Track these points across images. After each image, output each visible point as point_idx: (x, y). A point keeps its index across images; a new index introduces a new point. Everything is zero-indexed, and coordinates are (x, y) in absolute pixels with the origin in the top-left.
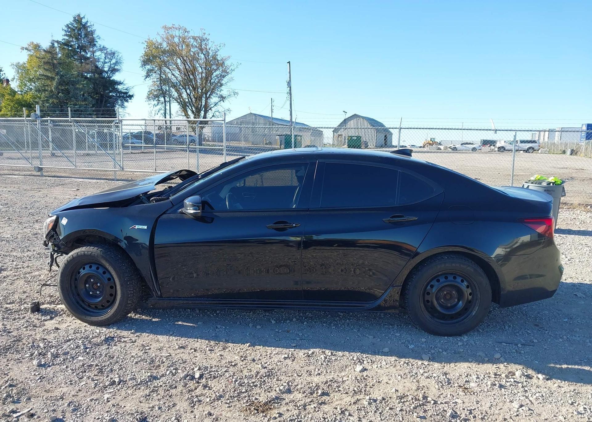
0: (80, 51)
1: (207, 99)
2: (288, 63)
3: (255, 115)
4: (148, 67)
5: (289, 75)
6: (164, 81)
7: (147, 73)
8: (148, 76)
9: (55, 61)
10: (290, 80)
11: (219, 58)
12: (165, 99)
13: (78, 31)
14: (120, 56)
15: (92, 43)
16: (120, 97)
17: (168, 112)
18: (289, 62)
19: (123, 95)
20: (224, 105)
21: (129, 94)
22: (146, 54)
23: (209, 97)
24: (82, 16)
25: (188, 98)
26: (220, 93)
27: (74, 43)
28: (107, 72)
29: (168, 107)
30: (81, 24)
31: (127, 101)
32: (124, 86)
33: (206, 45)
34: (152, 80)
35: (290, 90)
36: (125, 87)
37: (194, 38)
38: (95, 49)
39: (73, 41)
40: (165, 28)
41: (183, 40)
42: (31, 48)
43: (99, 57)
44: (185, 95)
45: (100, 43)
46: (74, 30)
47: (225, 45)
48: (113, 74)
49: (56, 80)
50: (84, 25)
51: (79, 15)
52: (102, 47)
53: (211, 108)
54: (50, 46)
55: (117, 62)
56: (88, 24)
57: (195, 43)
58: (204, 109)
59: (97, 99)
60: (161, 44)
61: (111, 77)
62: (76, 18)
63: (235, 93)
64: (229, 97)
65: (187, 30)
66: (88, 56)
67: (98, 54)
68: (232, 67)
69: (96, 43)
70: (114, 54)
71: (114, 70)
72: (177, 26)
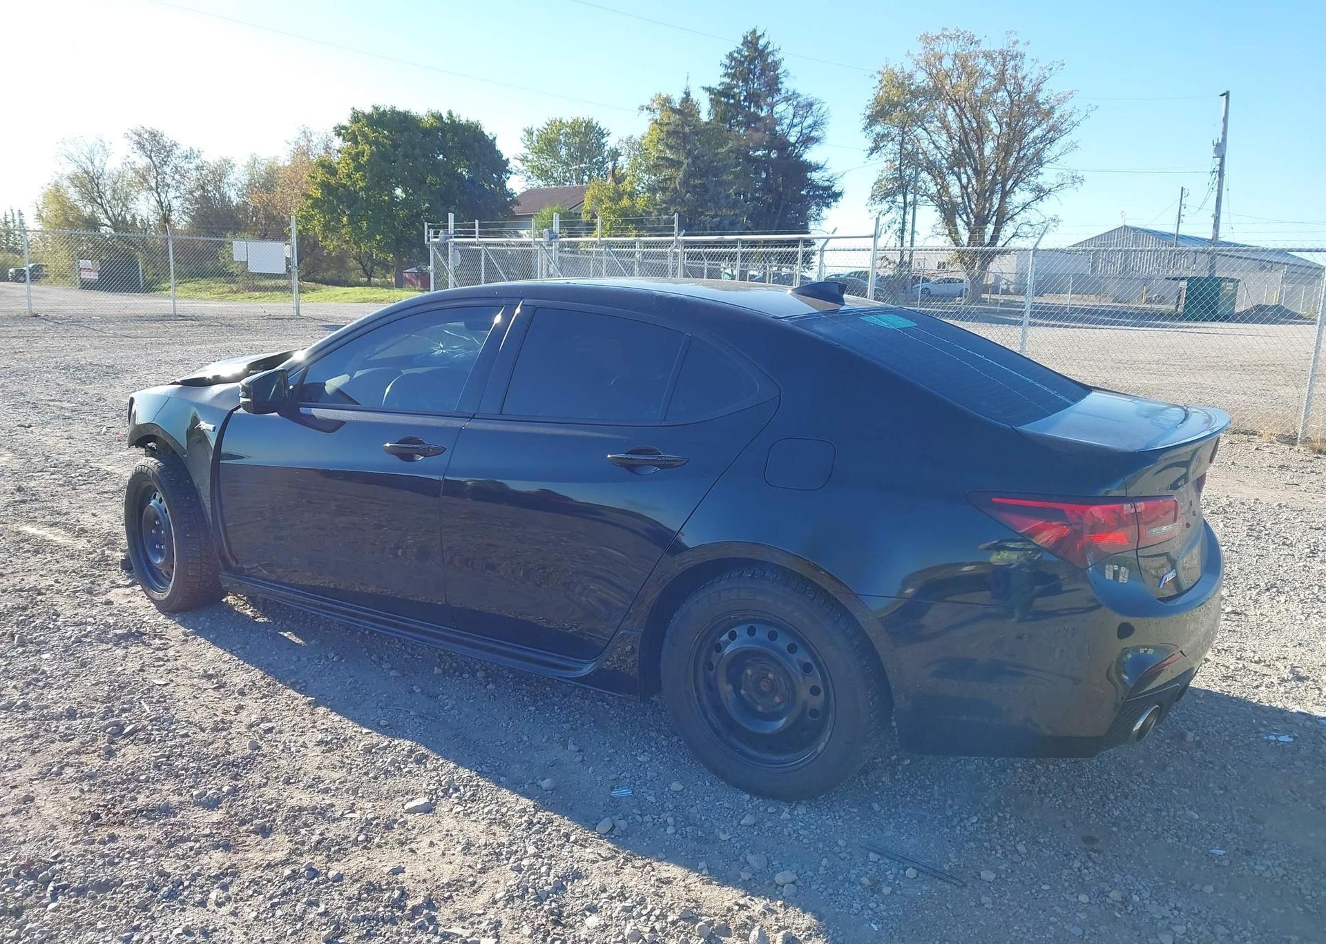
0: (750, 104)
1: (1005, 194)
2: (1222, 95)
3: (1135, 229)
4: (878, 129)
5: (1221, 125)
6: (909, 158)
7: (875, 141)
8: (875, 149)
9: (687, 129)
10: (1224, 140)
11: (1041, 98)
12: (905, 198)
13: (750, 64)
14: (824, 109)
15: (773, 86)
16: (814, 197)
17: (909, 226)
18: (1227, 94)
19: (821, 192)
20: (1047, 207)
21: (833, 189)
22: (877, 101)
23: (1011, 191)
24: (759, 33)
25: (962, 194)
26: (1036, 181)
27: (740, 91)
28: (794, 145)
29: (909, 218)
30: (756, 49)
31: (828, 205)
32: (825, 174)
33: (1015, 68)
34: (885, 158)
35: (1222, 164)
36: (827, 175)
37: (988, 56)
38: (777, 98)
39: (737, 86)
40: (925, 38)
41: (963, 62)
42: (655, 106)
43: (783, 113)
44: (955, 190)
45: (787, 85)
46: (742, 63)
47: (1063, 65)
48: (806, 147)
49: (685, 165)
50: (763, 51)
51: (754, 32)
52: (790, 93)
53: (1012, 216)
54: (683, 98)
55: (815, 123)
56: (770, 49)
57: (989, 67)
58: (994, 219)
59: (770, 205)
60: (910, 76)
61: (801, 156)
62: (749, 38)
63: (1076, 179)
64: (1060, 188)
65: (976, 39)
66: (763, 114)
67: (780, 108)
68: (1075, 118)
69: (780, 86)
70: (810, 105)
71: (808, 140)
72: (951, 31)
